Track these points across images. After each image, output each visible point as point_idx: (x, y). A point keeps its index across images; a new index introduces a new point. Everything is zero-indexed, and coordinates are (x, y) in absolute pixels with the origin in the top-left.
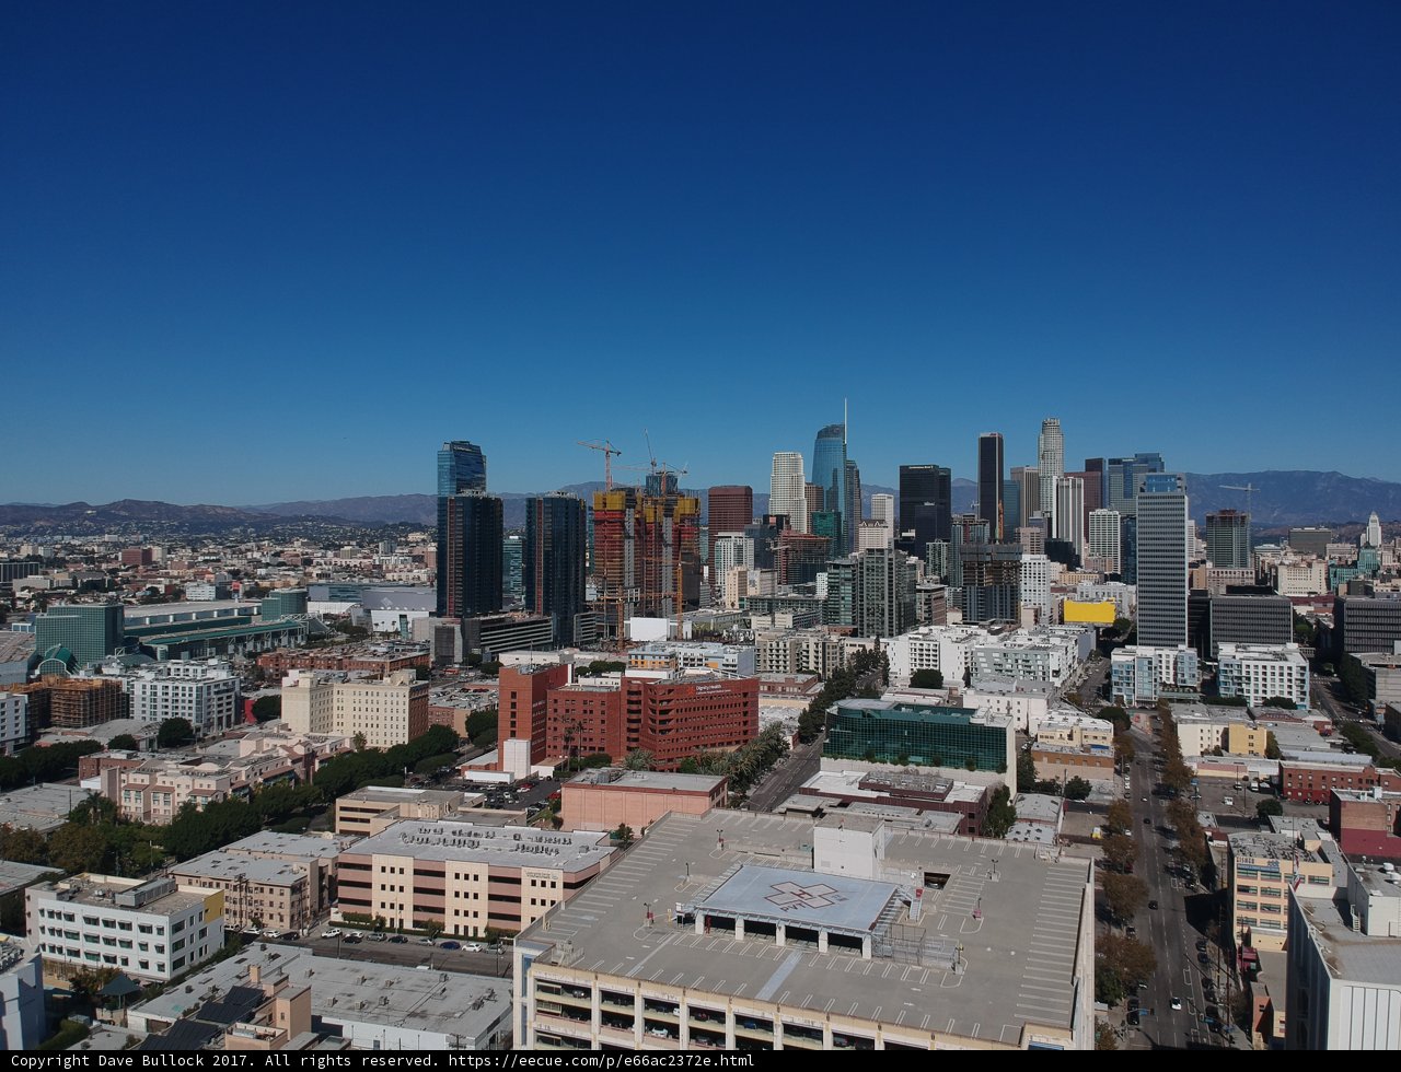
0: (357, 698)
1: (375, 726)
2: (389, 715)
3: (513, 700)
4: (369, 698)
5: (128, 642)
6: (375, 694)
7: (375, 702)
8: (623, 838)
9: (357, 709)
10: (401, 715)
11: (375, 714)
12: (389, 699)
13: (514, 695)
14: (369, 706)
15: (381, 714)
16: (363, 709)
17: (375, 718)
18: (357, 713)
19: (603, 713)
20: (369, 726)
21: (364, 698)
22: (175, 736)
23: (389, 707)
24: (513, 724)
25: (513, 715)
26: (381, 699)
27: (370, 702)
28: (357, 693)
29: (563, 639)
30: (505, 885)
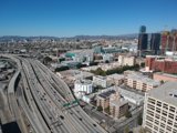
5: (102, 51)
8: (162, 82)
22: (107, 62)
29: (156, 54)
30: (145, 85)
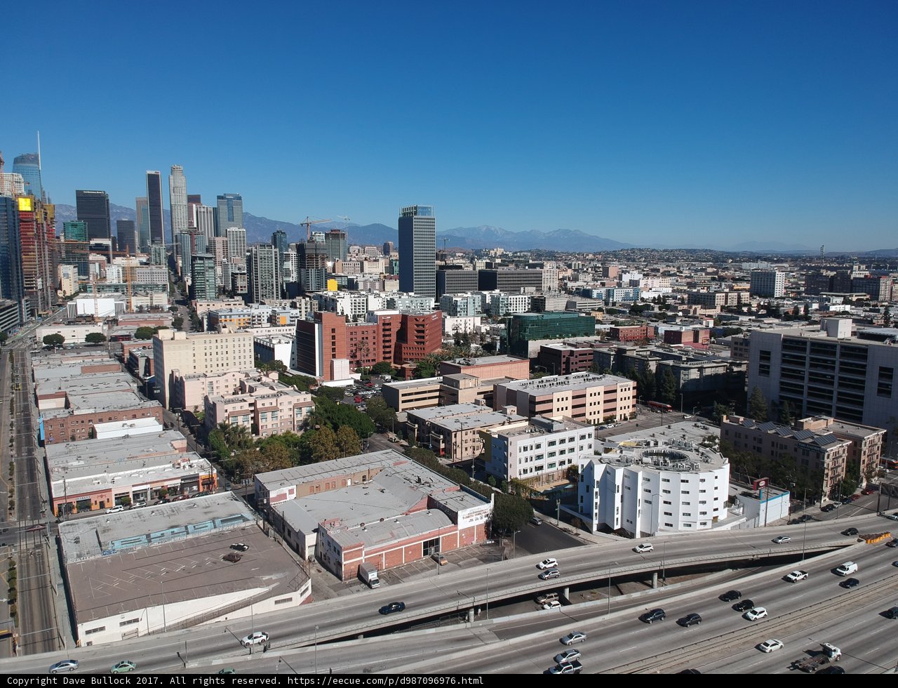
0: (208, 345)
1: (225, 365)
2: (237, 355)
3: (334, 334)
4: (219, 344)
6: (224, 341)
7: (224, 347)
9: (208, 354)
10: (248, 354)
11: (225, 356)
12: (237, 343)
13: (333, 331)
14: (219, 350)
15: (231, 355)
16: (214, 354)
17: (225, 359)
18: (208, 357)
19: (374, 338)
20: (220, 365)
21: (214, 345)
23: (237, 349)
24: (334, 350)
25: (334, 344)
26: (230, 344)
27: (219, 347)
28: (208, 341)
